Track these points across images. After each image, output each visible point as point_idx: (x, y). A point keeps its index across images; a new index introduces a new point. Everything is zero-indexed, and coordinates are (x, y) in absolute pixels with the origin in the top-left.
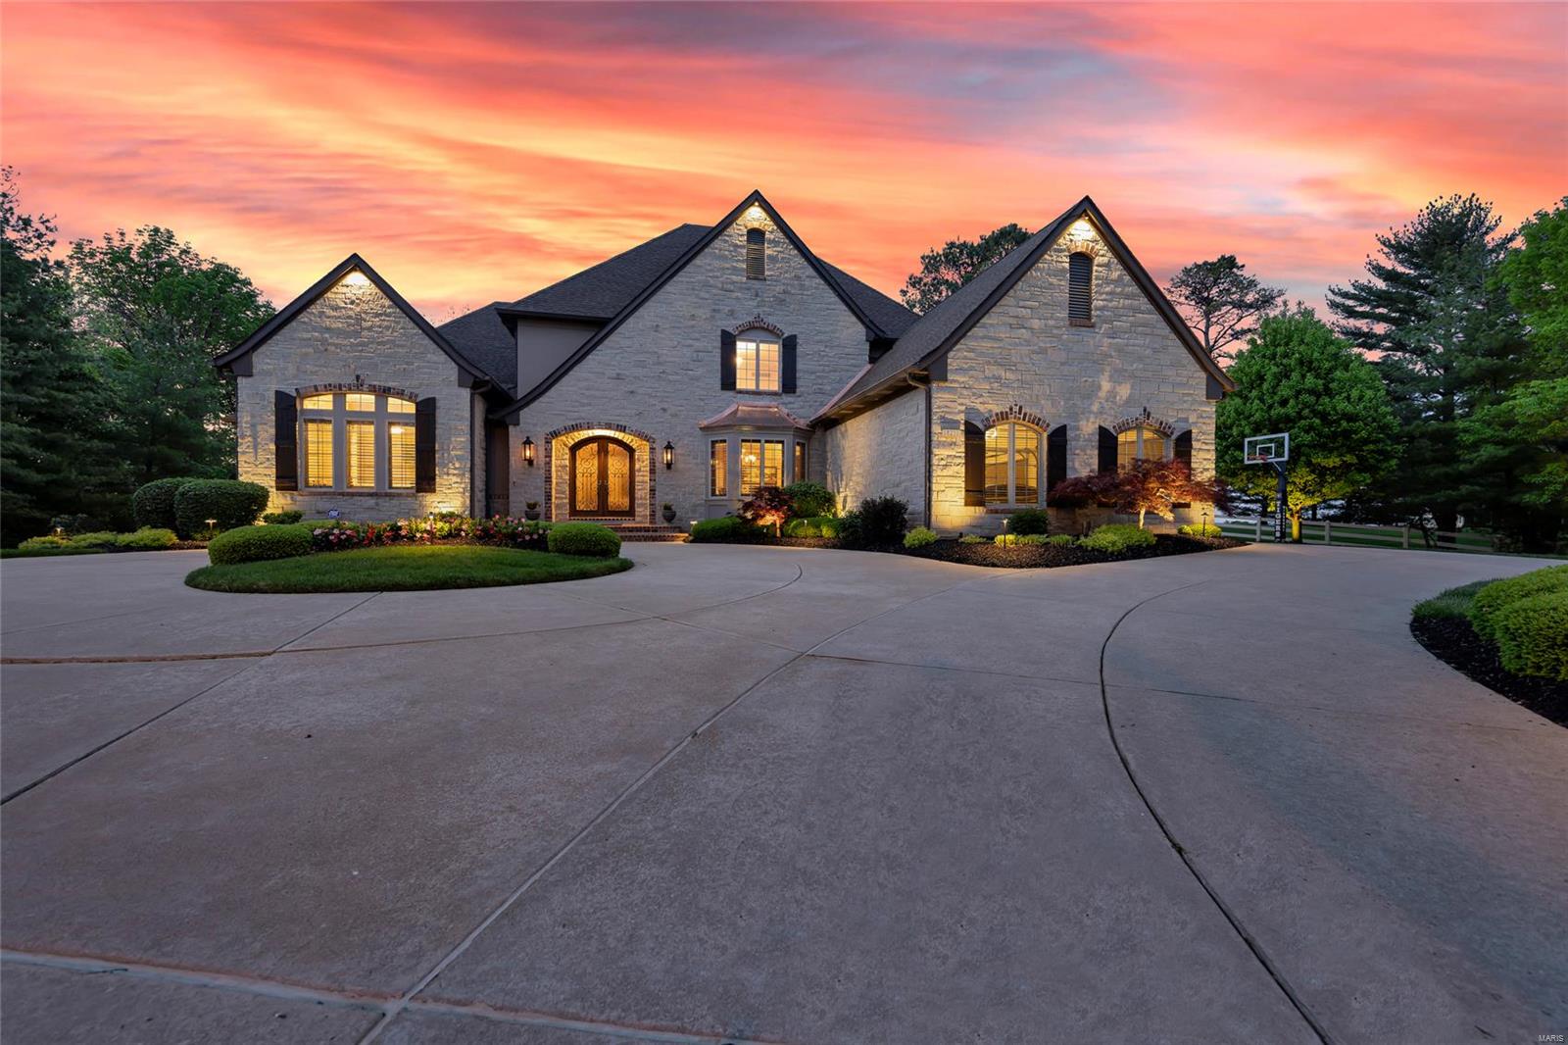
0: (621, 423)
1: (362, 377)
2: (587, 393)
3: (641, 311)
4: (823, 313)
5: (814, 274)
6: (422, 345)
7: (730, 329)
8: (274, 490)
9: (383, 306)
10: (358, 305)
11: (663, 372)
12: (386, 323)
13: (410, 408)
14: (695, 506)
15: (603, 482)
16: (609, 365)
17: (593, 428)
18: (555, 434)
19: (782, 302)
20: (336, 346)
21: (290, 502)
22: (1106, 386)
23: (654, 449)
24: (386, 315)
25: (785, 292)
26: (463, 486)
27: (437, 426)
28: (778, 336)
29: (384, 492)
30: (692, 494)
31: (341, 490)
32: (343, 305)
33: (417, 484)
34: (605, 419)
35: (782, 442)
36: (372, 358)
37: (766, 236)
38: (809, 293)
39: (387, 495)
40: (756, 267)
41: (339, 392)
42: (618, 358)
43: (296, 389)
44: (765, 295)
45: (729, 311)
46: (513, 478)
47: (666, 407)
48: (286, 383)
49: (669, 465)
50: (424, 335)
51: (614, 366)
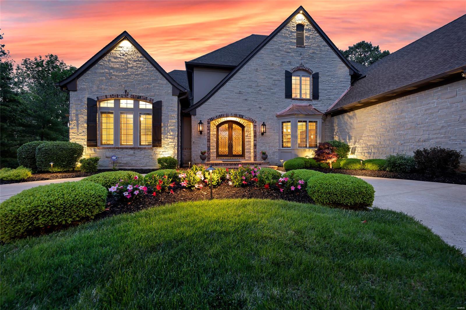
0: (241, 114)
1: (128, 91)
2: (226, 100)
3: (250, 62)
4: (330, 62)
5: (326, 44)
6: (155, 75)
7: (289, 70)
8: (86, 146)
9: (138, 57)
10: (126, 56)
11: (260, 90)
12: (139, 65)
13: (150, 106)
14: (274, 152)
15: (230, 142)
16: (236, 87)
17: (229, 117)
18: (212, 119)
20: (116, 76)
21: (93, 152)
23: (256, 126)
24: (139, 61)
25: (313, 53)
26: (174, 144)
27: (162, 115)
28: (310, 73)
29: (137, 147)
30: (273, 146)
31: (117, 147)
32: (120, 56)
33: (153, 143)
34: (234, 112)
35: (316, 122)
36: (132, 82)
37: (305, 27)
38: (324, 53)
39: (139, 148)
40: (300, 42)
41: (117, 98)
42: (240, 84)
43: (97, 97)
44: (305, 54)
45: (289, 62)
46: (193, 140)
47: (261, 106)
48: (92, 94)
49: (263, 134)
50: (157, 71)
51: (238, 87)
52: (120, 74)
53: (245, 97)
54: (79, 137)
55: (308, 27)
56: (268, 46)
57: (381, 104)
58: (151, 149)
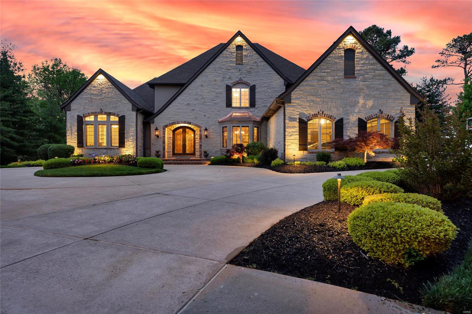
0: (189, 121)
1: (102, 109)
2: (177, 111)
3: (197, 80)
4: (266, 75)
6: (121, 97)
8: (77, 147)
9: (109, 85)
10: (101, 85)
11: (204, 102)
12: (110, 91)
13: (117, 119)
14: (217, 151)
15: (184, 143)
16: (184, 100)
17: (179, 124)
18: (166, 126)
19: (249, 72)
20: (95, 99)
21: (81, 151)
22: (361, 101)
25: (250, 68)
26: (133, 145)
27: (125, 125)
28: (248, 86)
29: (109, 148)
30: (215, 147)
31: (97, 147)
32: (97, 86)
33: (119, 145)
34: (183, 120)
35: (248, 127)
36: (105, 103)
37: (243, 48)
38: (260, 68)
39: (110, 149)
40: (239, 60)
41: (96, 114)
43: (83, 114)
44: (243, 70)
46: (152, 142)
47: (206, 114)
48: (80, 112)
49: (206, 136)
50: (121, 94)
51: (187, 100)
52: (98, 98)
53: (193, 108)
54: (73, 141)
55: (246, 48)
56: (211, 66)
58: (118, 149)
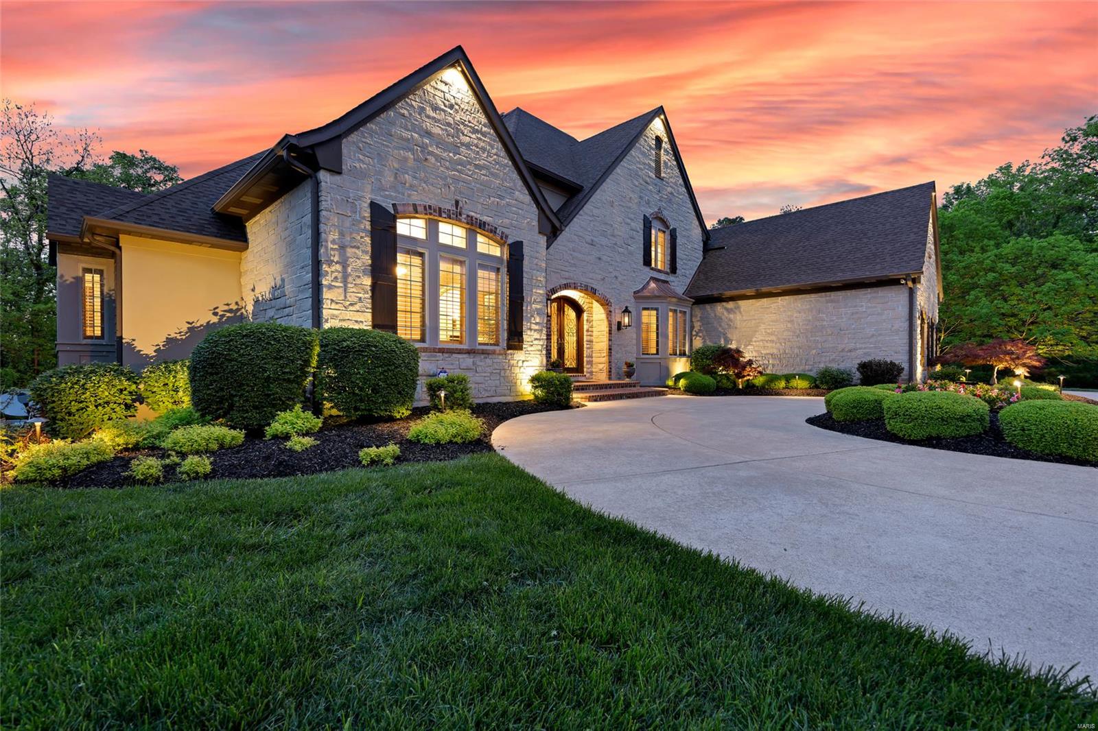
0: (593, 286)
1: (460, 204)
4: (686, 215)
5: (683, 183)
7: (648, 216)
9: (479, 122)
10: (456, 111)
11: (616, 244)
12: (482, 144)
16: (586, 230)
17: (572, 289)
18: (553, 291)
19: (670, 200)
20: (436, 157)
23: (611, 312)
24: (481, 133)
25: (670, 193)
26: (541, 342)
27: (524, 274)
28: (668, 228)
30: (629, 352)
36: (469, 183)
37: (663, 145)
38: (681, 197)
40: (658, 168)
41: (438, 217)
42: (592, 224)
43: (394, 205)
44: (663, 192)
45: (647, 200)
47: (617, 275)
51: (589, 231)
52: (445, 155)
53: (599, 254)
54: (349, 315)
55: (666, 146)
57: (787, 297)
58: (504, 353)
